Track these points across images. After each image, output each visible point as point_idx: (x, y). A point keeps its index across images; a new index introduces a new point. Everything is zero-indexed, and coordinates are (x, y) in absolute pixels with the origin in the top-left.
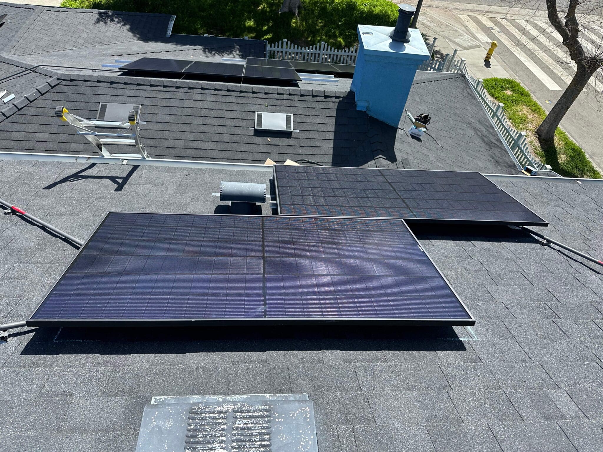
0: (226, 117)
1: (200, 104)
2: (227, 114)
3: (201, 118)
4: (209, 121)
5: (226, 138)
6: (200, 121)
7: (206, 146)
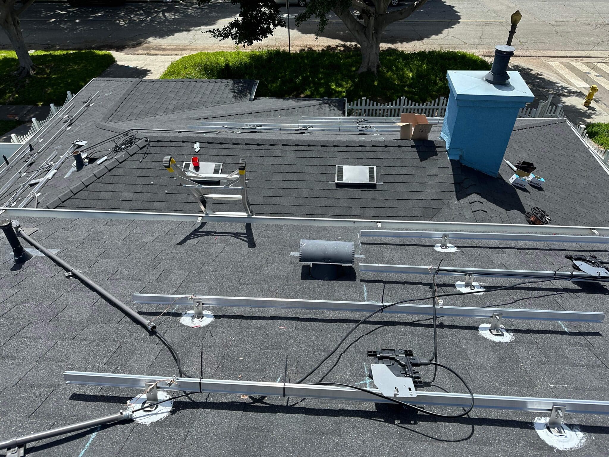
0: (306, 172)
1: (279, 161)
2: (307, 169)
3: (281, 174)
4: (288, 177)
5: (305, 193)
6: (280, 177)
7: (284, 201)
